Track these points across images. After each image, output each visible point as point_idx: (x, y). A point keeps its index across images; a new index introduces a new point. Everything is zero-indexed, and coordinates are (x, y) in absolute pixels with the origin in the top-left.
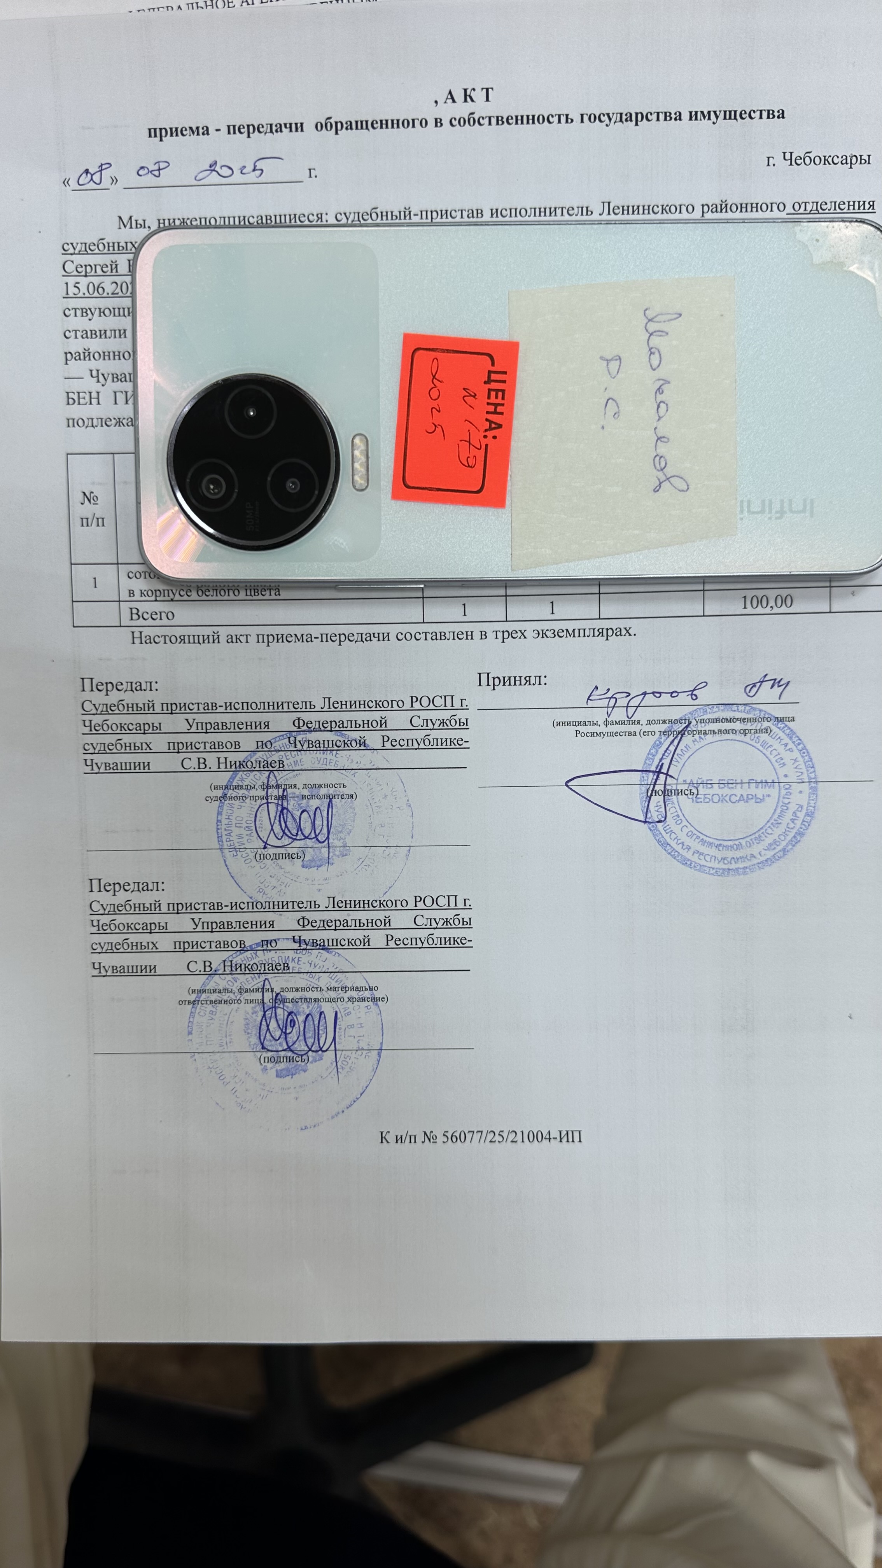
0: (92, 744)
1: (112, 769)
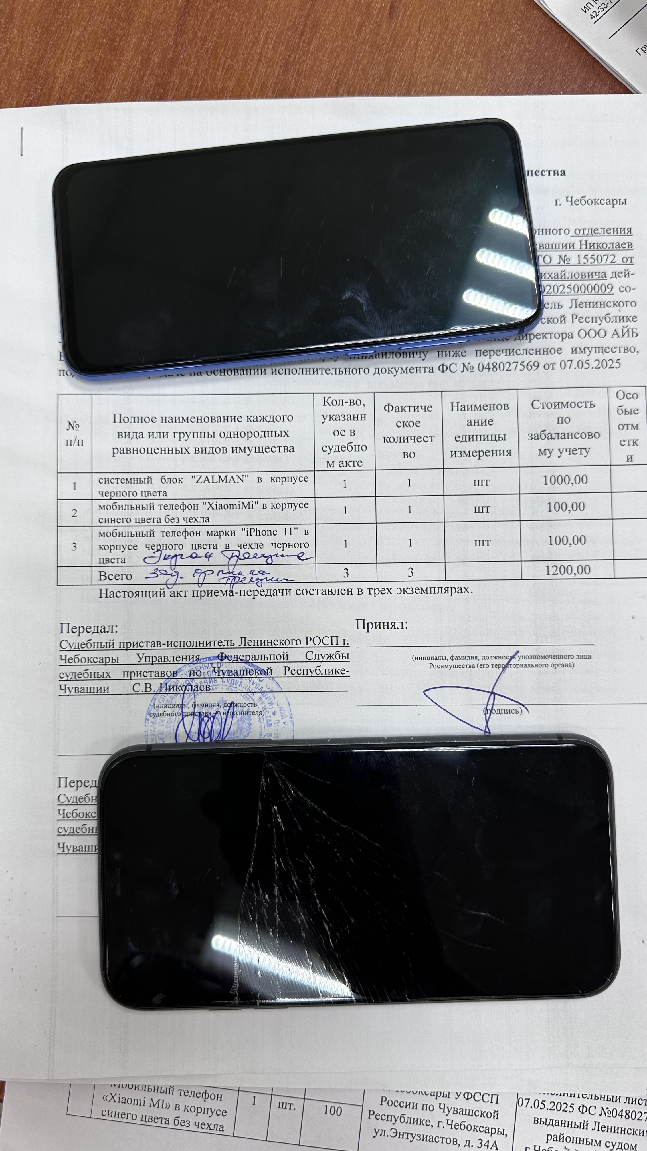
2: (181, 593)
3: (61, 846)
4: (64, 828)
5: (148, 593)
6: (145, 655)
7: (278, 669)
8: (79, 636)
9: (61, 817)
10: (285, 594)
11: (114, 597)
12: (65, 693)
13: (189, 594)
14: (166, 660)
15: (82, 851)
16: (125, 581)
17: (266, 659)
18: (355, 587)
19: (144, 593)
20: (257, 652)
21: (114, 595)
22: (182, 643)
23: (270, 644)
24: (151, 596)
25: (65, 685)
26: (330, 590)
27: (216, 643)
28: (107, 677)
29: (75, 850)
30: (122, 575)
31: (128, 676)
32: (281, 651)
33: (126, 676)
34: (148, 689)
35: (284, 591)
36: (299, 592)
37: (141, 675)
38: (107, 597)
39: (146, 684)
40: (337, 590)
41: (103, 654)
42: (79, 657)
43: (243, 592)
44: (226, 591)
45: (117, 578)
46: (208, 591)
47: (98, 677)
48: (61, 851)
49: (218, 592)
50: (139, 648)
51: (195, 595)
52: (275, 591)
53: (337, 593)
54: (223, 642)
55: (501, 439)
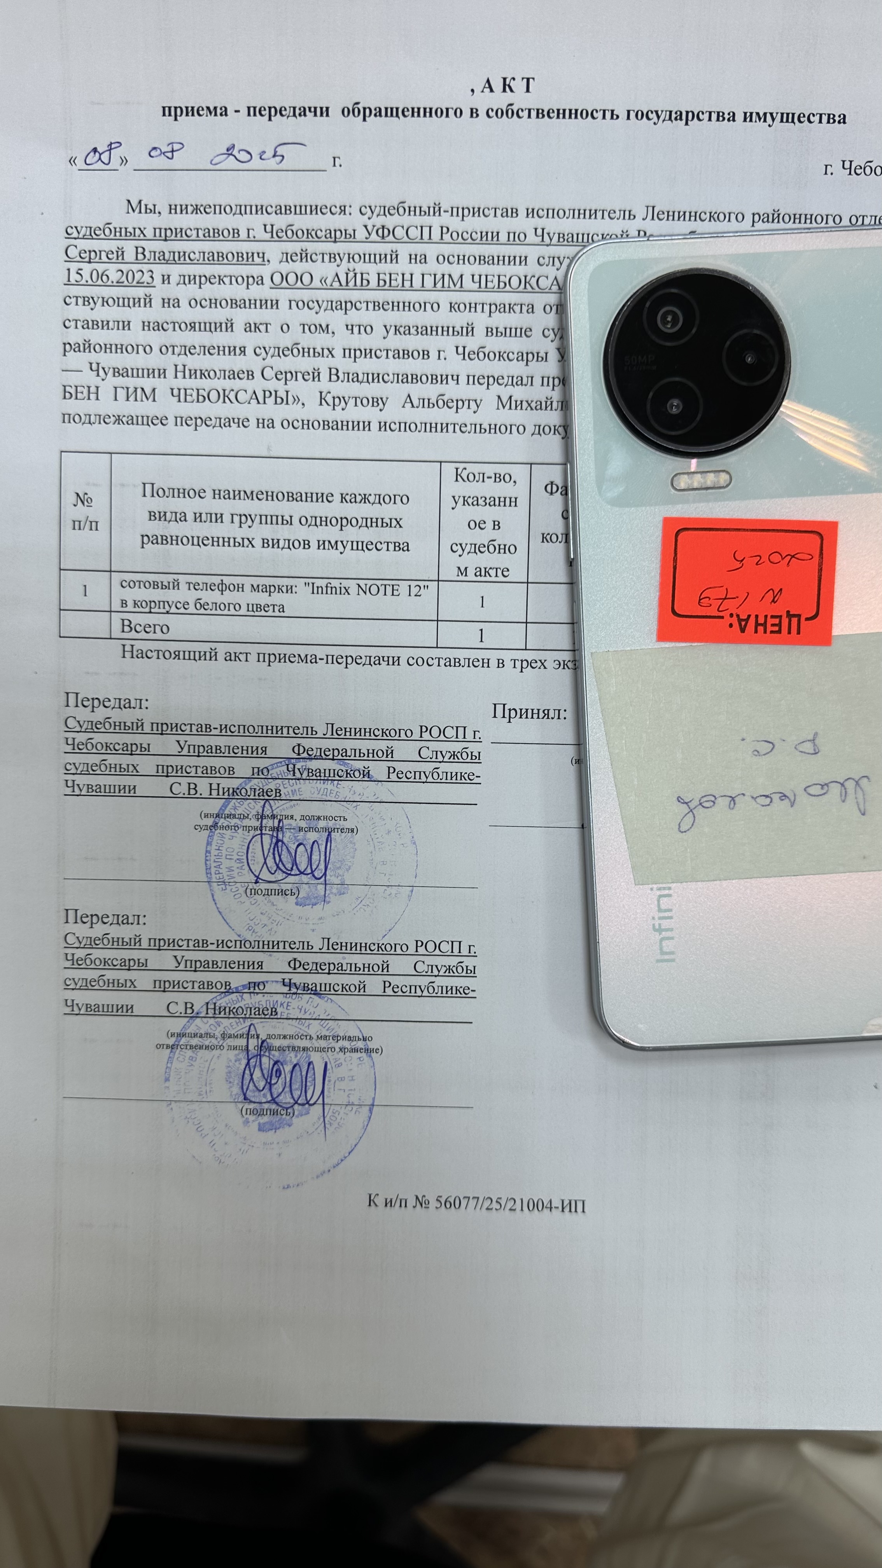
0: (74, 764)
1: (94, 791)
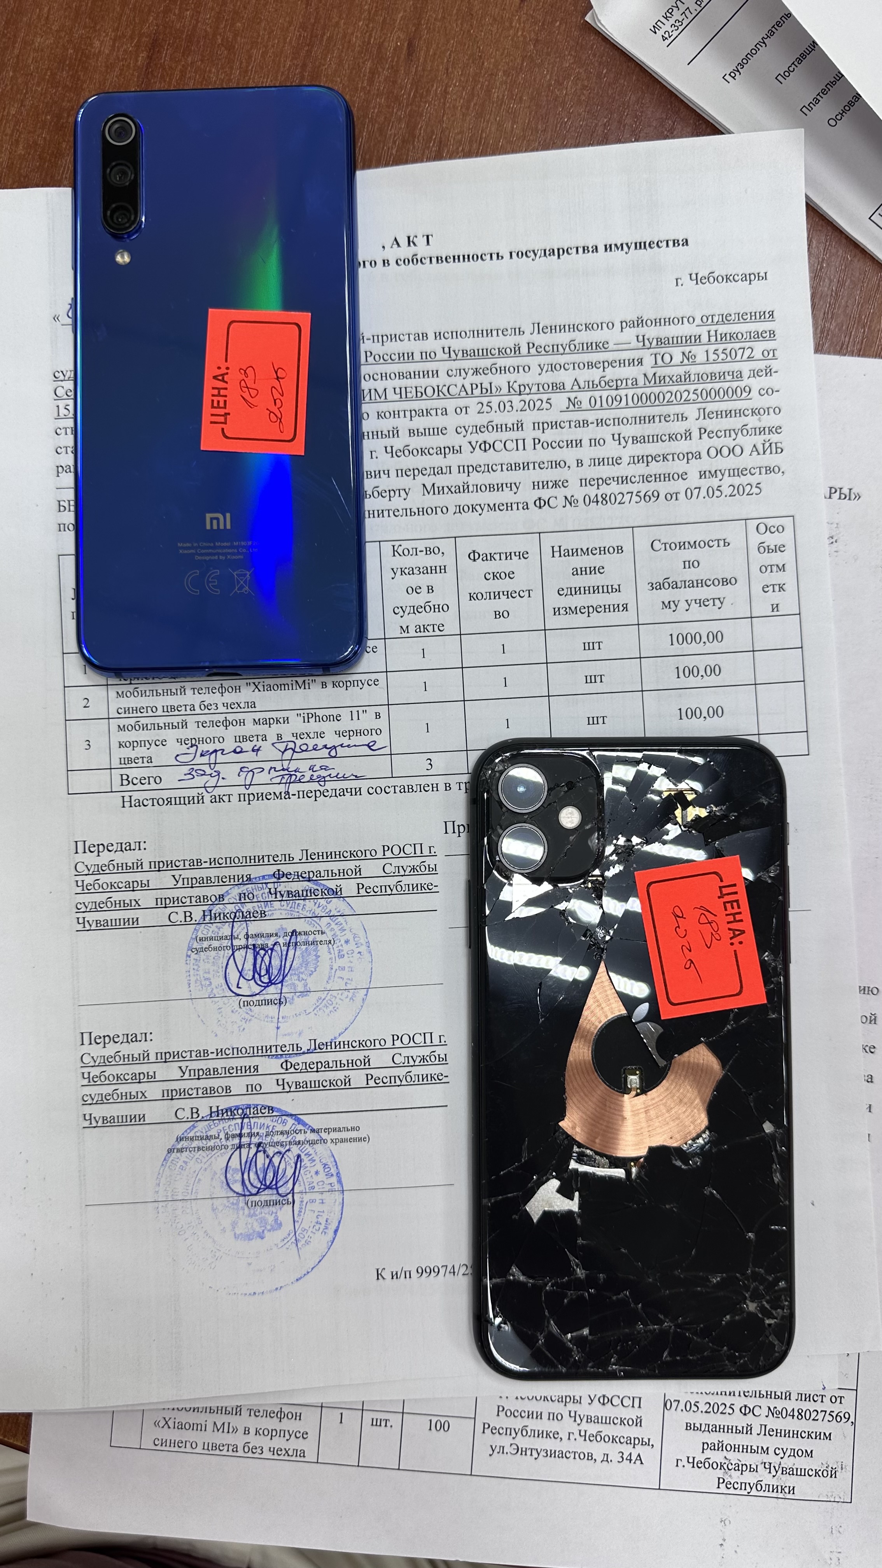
2: (224, 798)
3: (87, 1117)
4: (90, 1095)
5: (182, 799)
6: (182, 877)
7: (349, 887)
8: (99, 856)
9: (85, 1082)
10: (354, 793)
11: (139, 806)
12: (84, 927)
13: (234, 799)
14: (209, 882)
15: (114, 1122)
16: (153, 786)
17: (334, 875)
18: (441, 781)
19: (178, 799)
20: (322, 867)
21: (140, 804)
22: (228, 860)
23: (338, 856)
24: (187, 802)
25: (84, 918)
26: (410, 787)
27: (271, 858)
28: (136, 905)
29: (105, 1122)
30: (149, 777)
31: (163, 903)
32: (351, 865)
33: (159, 903)
34: (188, 919)
35: (353, 790)
36: (371, 791)
37: (178, 901)
38: (131, 806)
39: (185, 912)
40: (419, 786)
41: (130, 877)
42: (100, 882)
43: (301, 793)
44: (281, 793)
45: (143, 782)
46: (258, 794)
47: (125, 906)
48: (87, 1124)
49: (271, 794)
50: (175, 868)
51: (242, 799)
52: (341, 790)
53: (419, 790)
54: (280, 856)
55: (614, 590)
